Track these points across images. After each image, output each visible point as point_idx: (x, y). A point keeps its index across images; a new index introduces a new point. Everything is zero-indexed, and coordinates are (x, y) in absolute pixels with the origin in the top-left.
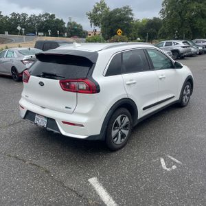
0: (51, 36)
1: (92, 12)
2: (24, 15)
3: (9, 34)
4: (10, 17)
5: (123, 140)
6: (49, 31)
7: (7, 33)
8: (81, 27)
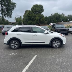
4: (67, 16)
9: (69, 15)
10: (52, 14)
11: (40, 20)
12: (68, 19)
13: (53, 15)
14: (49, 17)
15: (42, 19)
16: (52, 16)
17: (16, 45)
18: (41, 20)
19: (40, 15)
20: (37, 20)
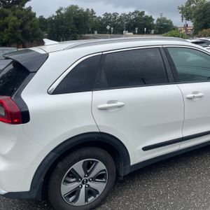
0: (138, 34)
1: (184, 5)
2: (115, 14)
3: (98, 33)
4: (102, 17)
5: (91, 199)
6: (136, 29)
7: (96, 32)
8: (171, 23)
9: (106, 14)
10: (61, 9)
11: (22, 27)
12: (108, 27)
13: (63, 12)
14: (50, 18)
15: (31, 26)
16: (62, 15)
17: (93, 180)
18: (27, 27)
19: (22, 9)
20: (15, 28)
